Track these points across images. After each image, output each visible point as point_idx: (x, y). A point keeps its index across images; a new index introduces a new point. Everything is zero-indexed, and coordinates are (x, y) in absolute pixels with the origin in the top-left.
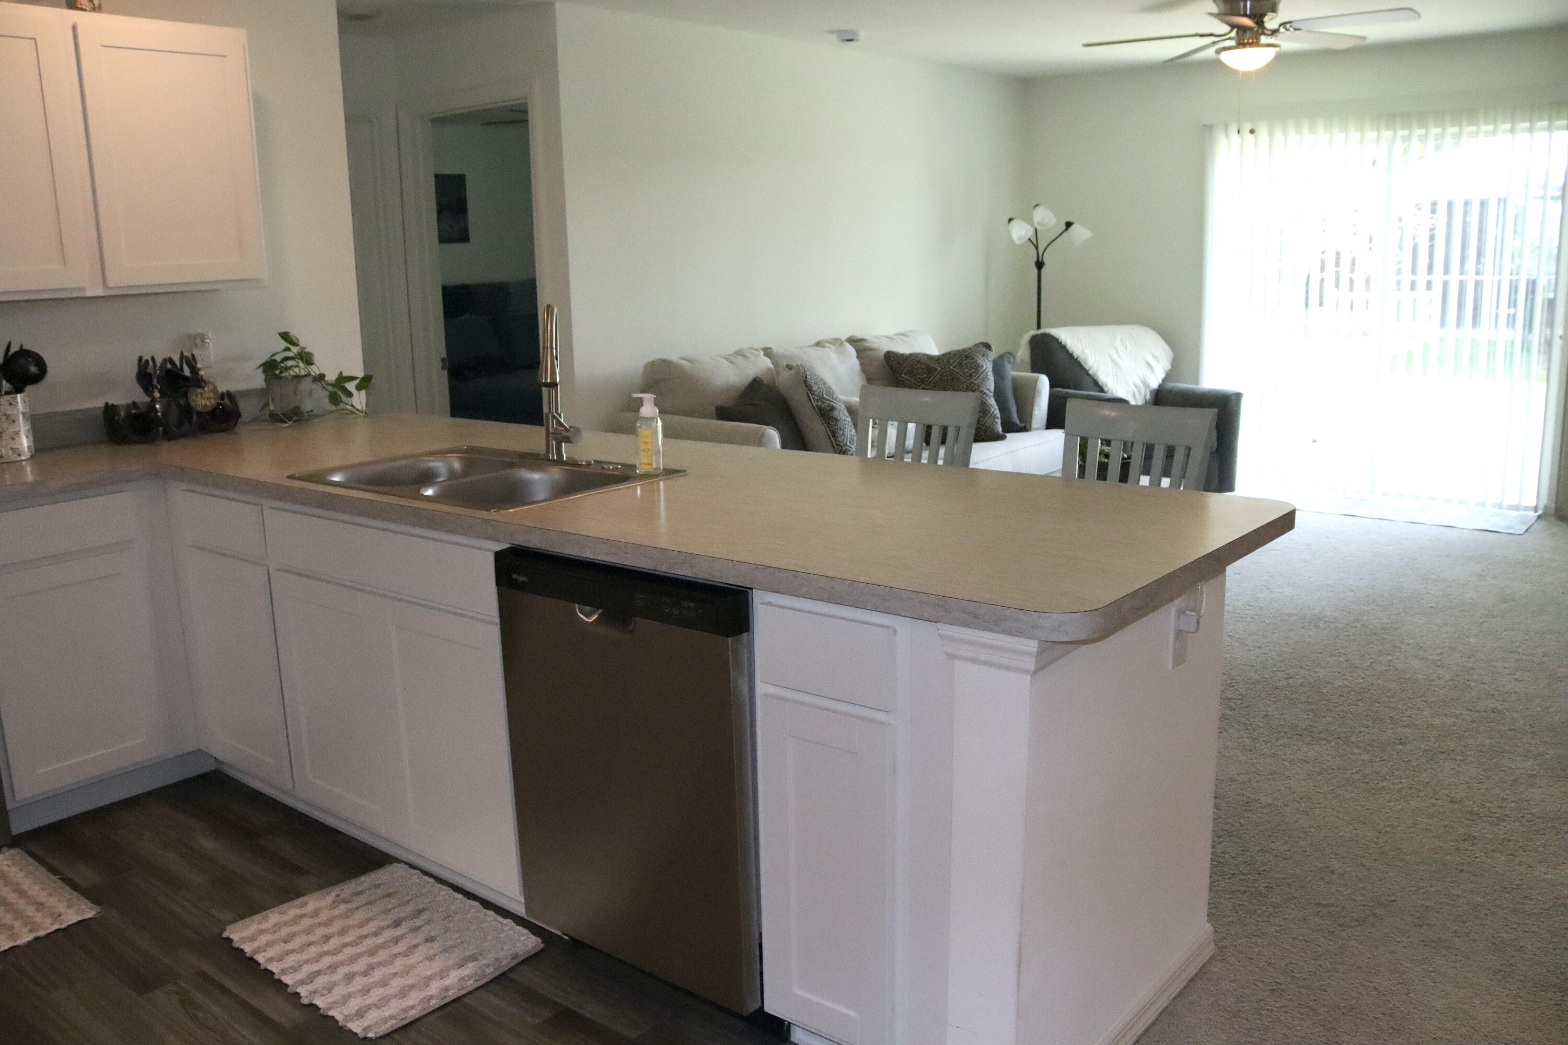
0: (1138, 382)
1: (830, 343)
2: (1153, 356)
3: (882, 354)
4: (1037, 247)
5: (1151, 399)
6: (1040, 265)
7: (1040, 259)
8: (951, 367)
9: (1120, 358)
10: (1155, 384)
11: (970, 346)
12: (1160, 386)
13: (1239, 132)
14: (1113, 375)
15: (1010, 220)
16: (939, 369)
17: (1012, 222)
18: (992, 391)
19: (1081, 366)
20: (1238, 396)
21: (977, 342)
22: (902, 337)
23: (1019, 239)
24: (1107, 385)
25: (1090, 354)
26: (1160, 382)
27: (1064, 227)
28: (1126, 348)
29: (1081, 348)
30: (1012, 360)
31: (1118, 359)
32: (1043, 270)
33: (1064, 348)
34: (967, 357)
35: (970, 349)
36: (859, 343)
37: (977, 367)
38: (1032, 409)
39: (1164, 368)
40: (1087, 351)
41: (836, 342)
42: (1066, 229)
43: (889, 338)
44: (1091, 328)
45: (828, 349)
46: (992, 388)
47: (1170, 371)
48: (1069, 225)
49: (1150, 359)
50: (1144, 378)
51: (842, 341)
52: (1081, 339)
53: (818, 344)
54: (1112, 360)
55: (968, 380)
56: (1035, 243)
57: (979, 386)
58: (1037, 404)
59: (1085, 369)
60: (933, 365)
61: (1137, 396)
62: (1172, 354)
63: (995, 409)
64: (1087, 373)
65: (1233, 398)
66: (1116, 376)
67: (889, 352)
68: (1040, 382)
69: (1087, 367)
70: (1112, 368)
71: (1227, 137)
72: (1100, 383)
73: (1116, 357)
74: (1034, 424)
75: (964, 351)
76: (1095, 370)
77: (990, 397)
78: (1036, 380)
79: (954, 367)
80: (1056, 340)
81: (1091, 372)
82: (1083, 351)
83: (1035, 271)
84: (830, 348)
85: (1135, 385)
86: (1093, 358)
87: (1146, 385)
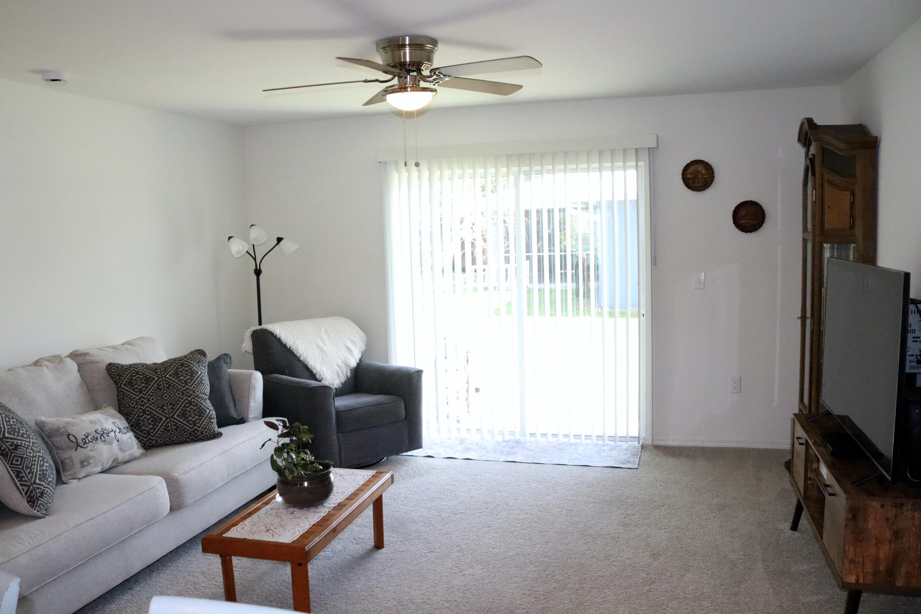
0: (340, 363)
1: (49, 361)
2: (351, 341)
3: (104, 366)
4: (255, 259)
5: (351, 376)
6: (258, 272)
7: (258, 268)
8: (167, 376)
9: (325, 345)
10: (353, 363)
11: (185, 354)
12: (358, 364)
13: (406, 165)
14: (320, 360)
15: (230, 238)
16: (156, 378)
17: (231, 239)
18: (208, 393)
19: (293, 354)
20: (419, 373)
21: (193, 350)
22: (128, 346)
23: (237, 253)
24: (315, 368)
25: (300, 344)
26: (358, 361)
27: (276, 242)
28: (329, 336)
29: (293, 339)
30: (228, 360)
31: (324, 346)
32: (261, 277)
33: (279, 340)
34: (182, 365)
35: (186, 357)
36: (83, 357)
37: (193, 373)
38: (248, 403)
39: (360, 350)
40: (297, 342)
41: (56, 360)
42: (278, 244)
43: (114, 348)
44: (301, 322)
45: (45, 368)
46: (208, 391)
47: (365, 351)
48: (279, 240)
49: (349, 344)
50: (345, 360)
51: (62, 358)
52: (293, 333)
53: (36, 363)
54: (318, 347)
55: (184, 387)
56: (253, 256)
57: (194, 392)
58: (252, 397)
59: (297, 357)
60: (151, 374)
61: (340, 374)
62: (366, 338)
63: (210, 411)
64: (298, 359)
65: (415, 374)
66: (323, 360)
67: (110, 364)
68: (254, 378)
69: (298, 355)
70: (319, 354)
71: (398, 172)
72: (310, 367)
73: (322, 345)
74: (251, 415)
75: (180, 359)
76: (305, 356)
77: (205, 400)
78: (250, 376)
79: (170, 375)
80: (272, 334)
81: (302, 358)
82: (295, 342)
83: (255, 277)
84: (47, 367)
85: (338, 366)
86: (303, 347)
87: (347, 366)
